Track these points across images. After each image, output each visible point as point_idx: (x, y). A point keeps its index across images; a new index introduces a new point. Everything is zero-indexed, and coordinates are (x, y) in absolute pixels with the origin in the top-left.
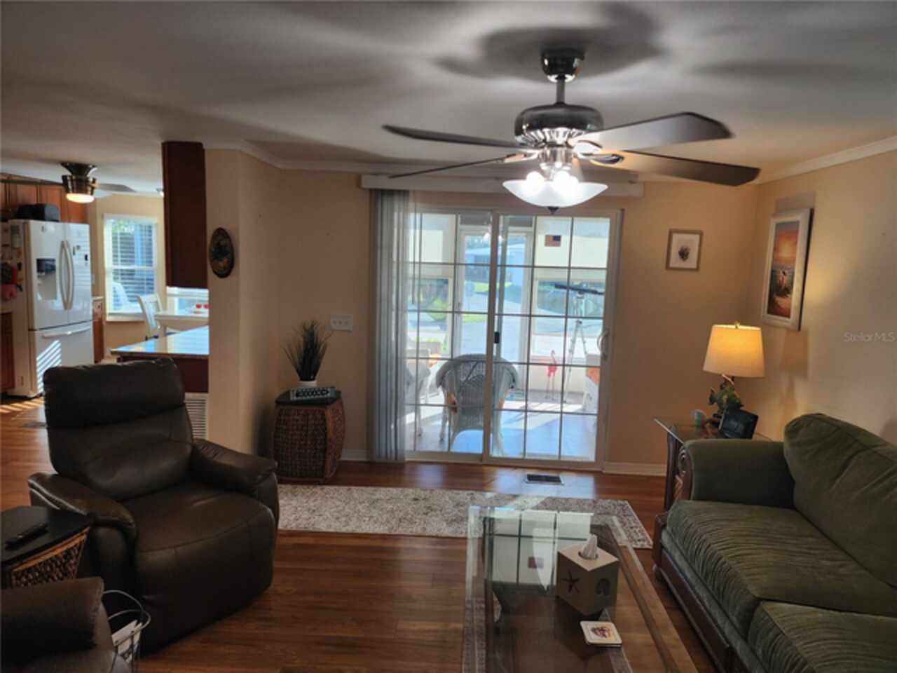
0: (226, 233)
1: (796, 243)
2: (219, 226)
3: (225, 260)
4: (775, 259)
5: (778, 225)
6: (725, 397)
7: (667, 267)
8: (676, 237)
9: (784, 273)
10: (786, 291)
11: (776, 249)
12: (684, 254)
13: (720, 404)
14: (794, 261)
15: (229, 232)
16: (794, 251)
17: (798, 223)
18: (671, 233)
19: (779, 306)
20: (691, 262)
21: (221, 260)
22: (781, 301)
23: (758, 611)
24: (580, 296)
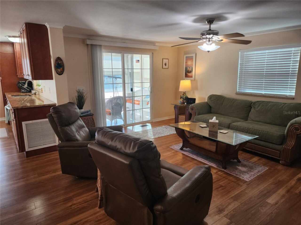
0: (61, 59)
1: (193, 61)
2: (58, 56)
3: (61, 69)
4: (186, 65)
5: (186, 57)
6: (184, 97)
7: (163, 68)
8: (164, 60)
9: (189, 68)
10: (191, 72)
11: (186, 63)
12: (165, 65)
13: (183, 99)
14: (192, 65)
15: (62, 59)
16: (192, 63)
17: (193, 56)
18: (163, 59)
19: (189, 76)
20: (167, 67)
21: (60, 69)
22: (189, 74)
23: (231, 125)
24: (116, 79)
